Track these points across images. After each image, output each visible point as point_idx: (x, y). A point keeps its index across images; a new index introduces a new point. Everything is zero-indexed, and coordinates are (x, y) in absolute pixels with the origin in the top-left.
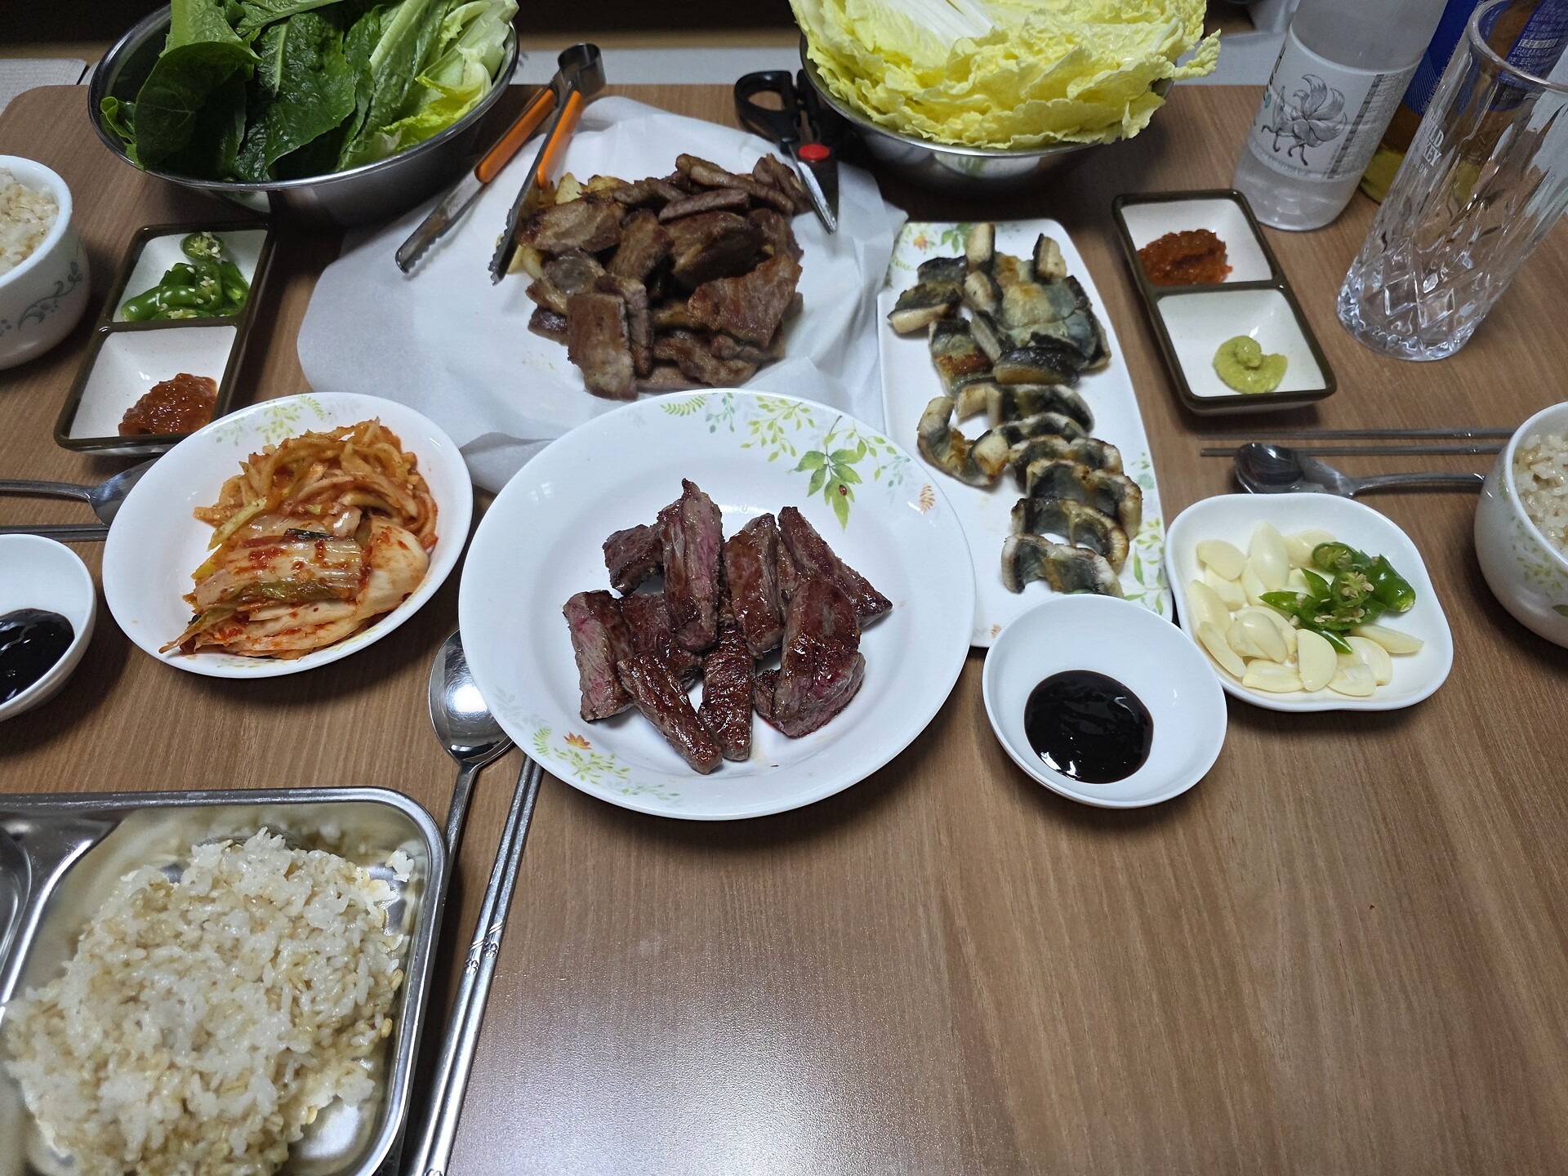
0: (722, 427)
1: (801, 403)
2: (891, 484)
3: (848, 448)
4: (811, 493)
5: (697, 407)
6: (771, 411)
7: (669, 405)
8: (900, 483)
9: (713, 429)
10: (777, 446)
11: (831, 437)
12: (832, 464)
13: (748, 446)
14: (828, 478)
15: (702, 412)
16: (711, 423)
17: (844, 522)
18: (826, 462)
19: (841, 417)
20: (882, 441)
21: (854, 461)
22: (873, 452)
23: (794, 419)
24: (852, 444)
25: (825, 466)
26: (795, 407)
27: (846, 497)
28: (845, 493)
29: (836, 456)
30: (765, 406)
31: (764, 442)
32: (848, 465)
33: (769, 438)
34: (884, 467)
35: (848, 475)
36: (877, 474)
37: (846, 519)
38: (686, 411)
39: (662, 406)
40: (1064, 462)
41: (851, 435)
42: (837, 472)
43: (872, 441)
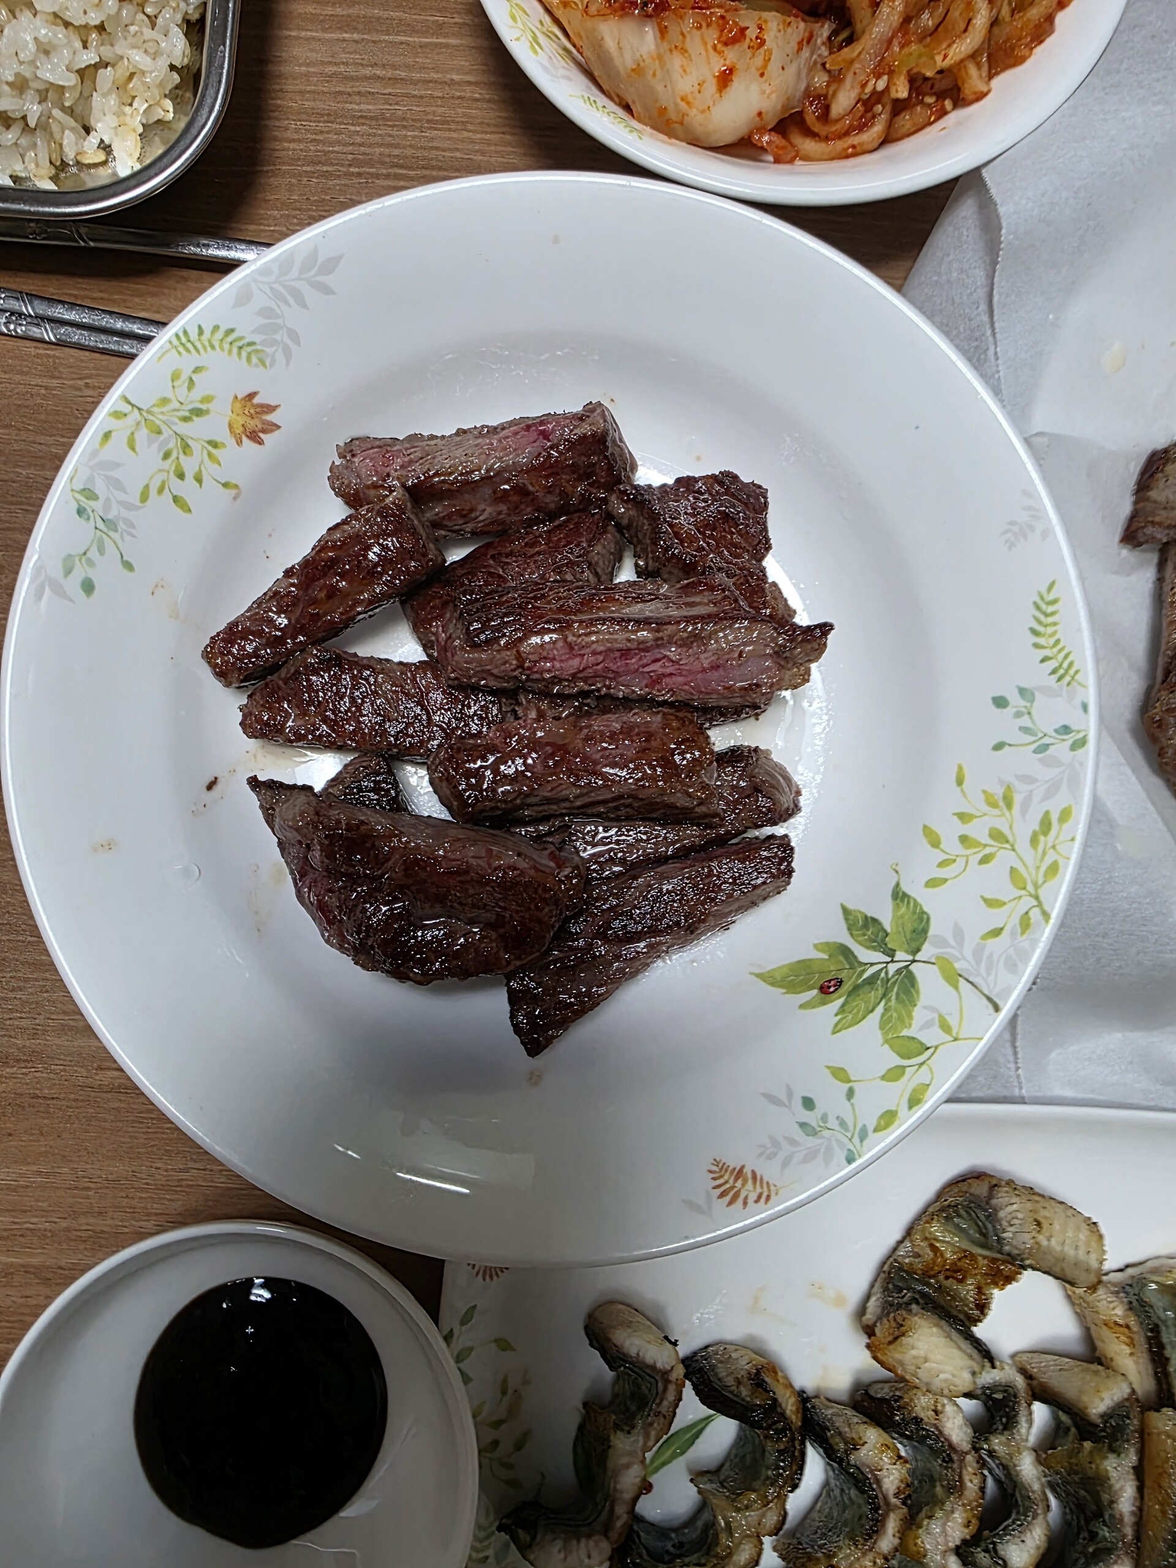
0: (1005, 724)
1: (1046, 915)
2: (808, 1103)
3: (919, 1014)
4: (846, 911)
5: (1052, 665)
6: (1034, 841)
7: (1054, 602)
8: (803, 1125)
9: (1000, 702)
10: (954, 848)
11: (953, 977)
12: (892, 968)
13: (960, 782)
14: (865, 955)
15: (1039, 676)
16: (1015, 700)
17: (769, 978)
18: (900, 955)
19: (997, 1008)
20: (914, 1101)
21: (884, 1023)
22: (894, 1074)
23: (1007, 891)
24: (928, 1025)
25: (891, 953)
26: (1037, 898)
27: (815, 992)
28: (824, 990)
29: (907, 981)
30: (1046, 825)
31: (963, 817)
32: (880, 1009)
33: (970, 829)
34: (850, 1094)
35: (860, 1003)
36: (839, 1074)
37: (772, 984)
38: (1041, 641)
39: (1052, 584)
40: (892, 1525)
41: (946, 1027)
42: (872, 980)
43: (923, 1075)
